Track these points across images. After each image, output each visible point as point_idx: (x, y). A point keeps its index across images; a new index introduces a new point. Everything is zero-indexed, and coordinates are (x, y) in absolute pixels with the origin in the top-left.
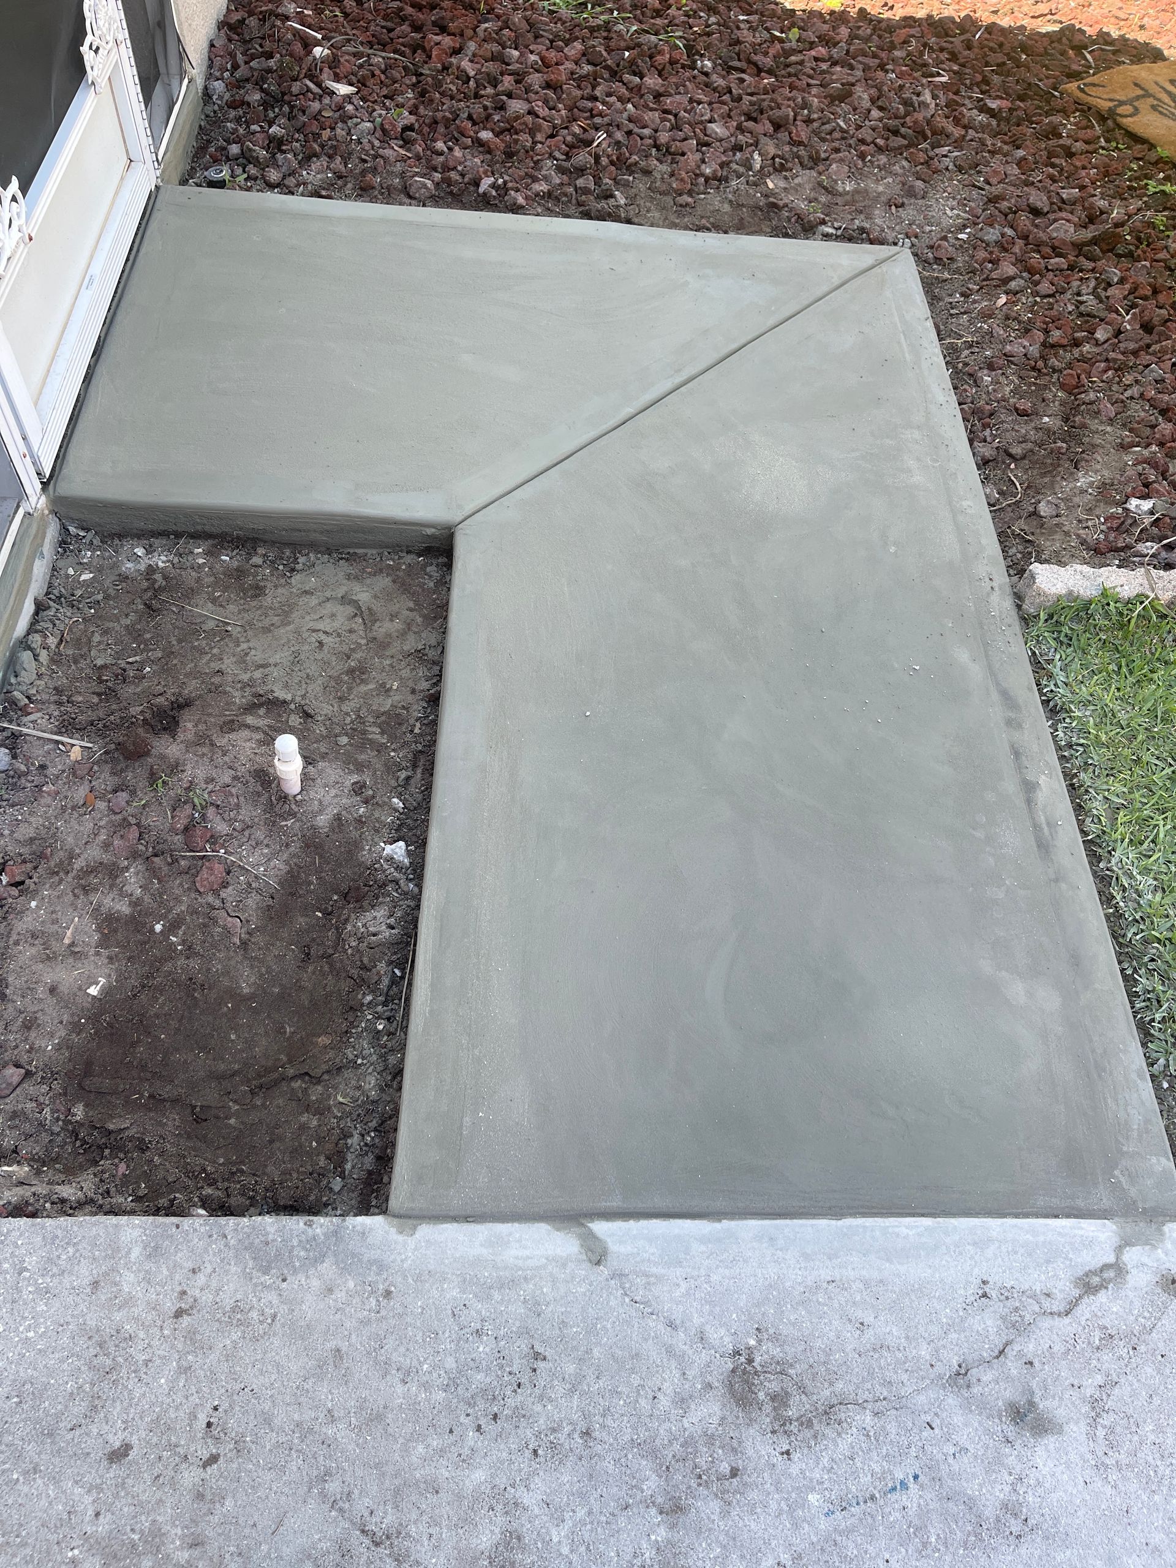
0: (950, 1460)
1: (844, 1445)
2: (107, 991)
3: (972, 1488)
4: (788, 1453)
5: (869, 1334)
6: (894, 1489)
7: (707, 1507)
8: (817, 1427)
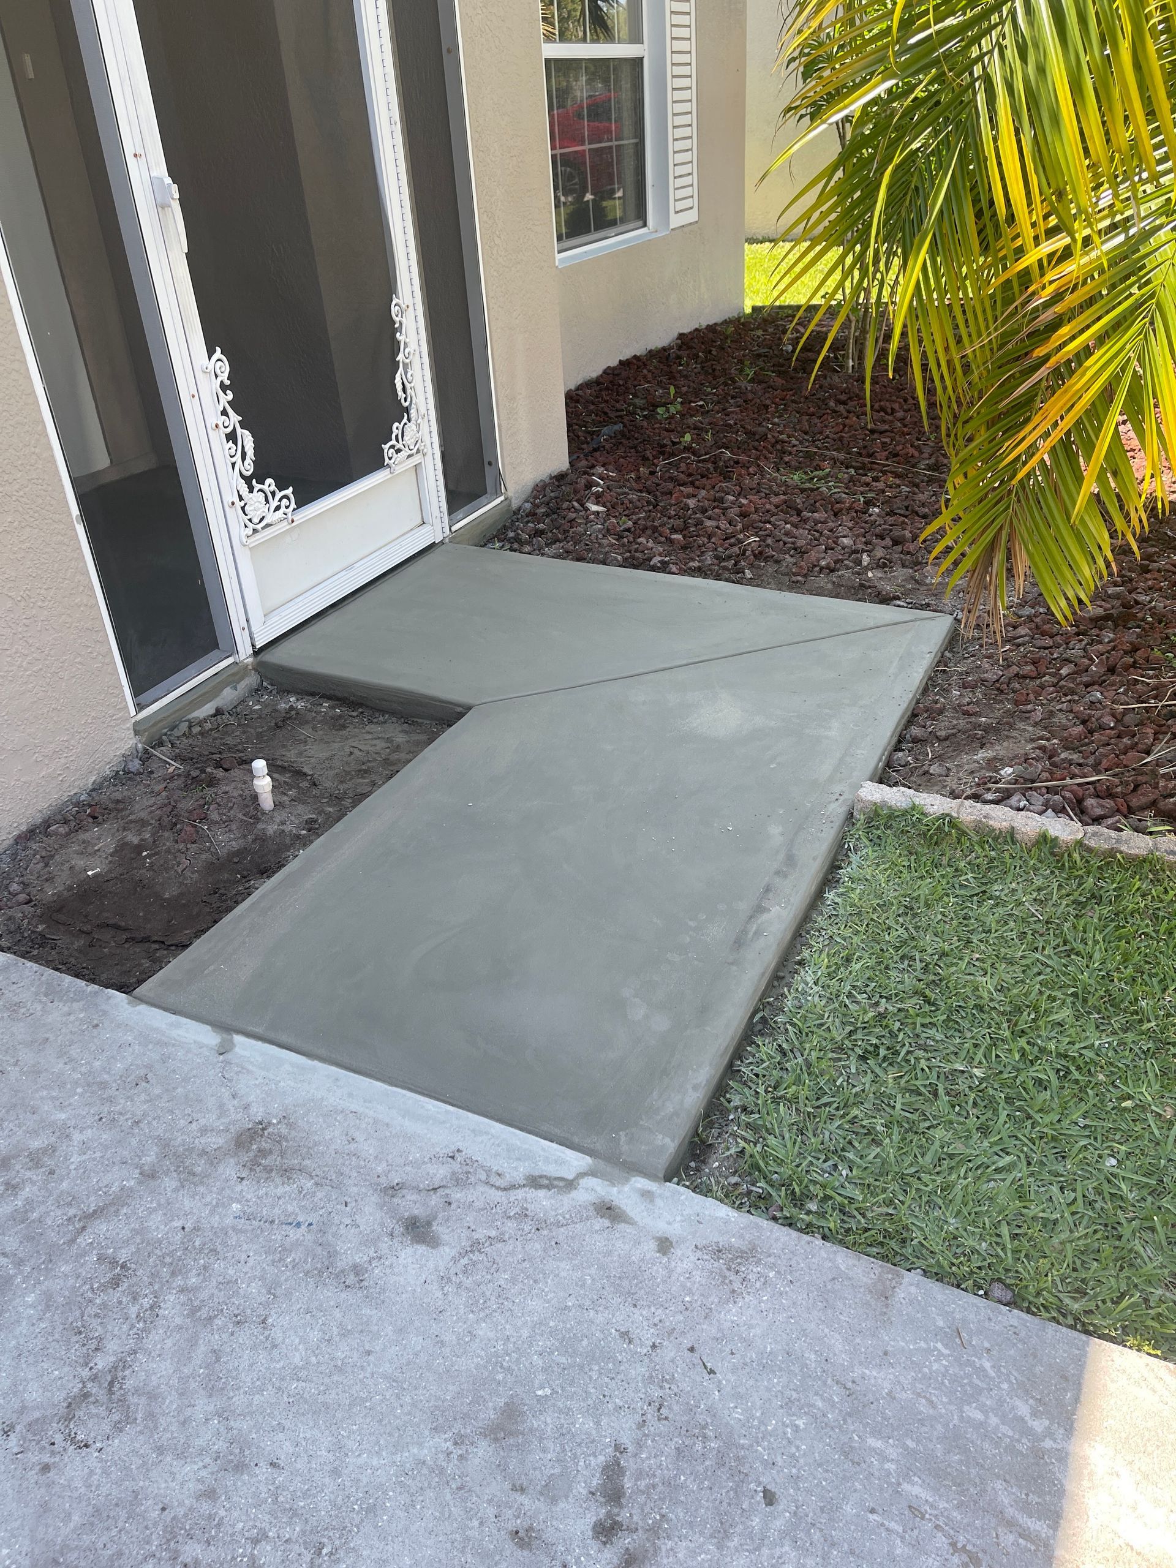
0: (342, 1227)
1: (280, 1191)
2: (95, 876)
3: (341, 1247)
4: (242, 1179)
5: (353, 1146)
6: (290, 1224)
7: (169, 1183)
8: (273, 1174)
